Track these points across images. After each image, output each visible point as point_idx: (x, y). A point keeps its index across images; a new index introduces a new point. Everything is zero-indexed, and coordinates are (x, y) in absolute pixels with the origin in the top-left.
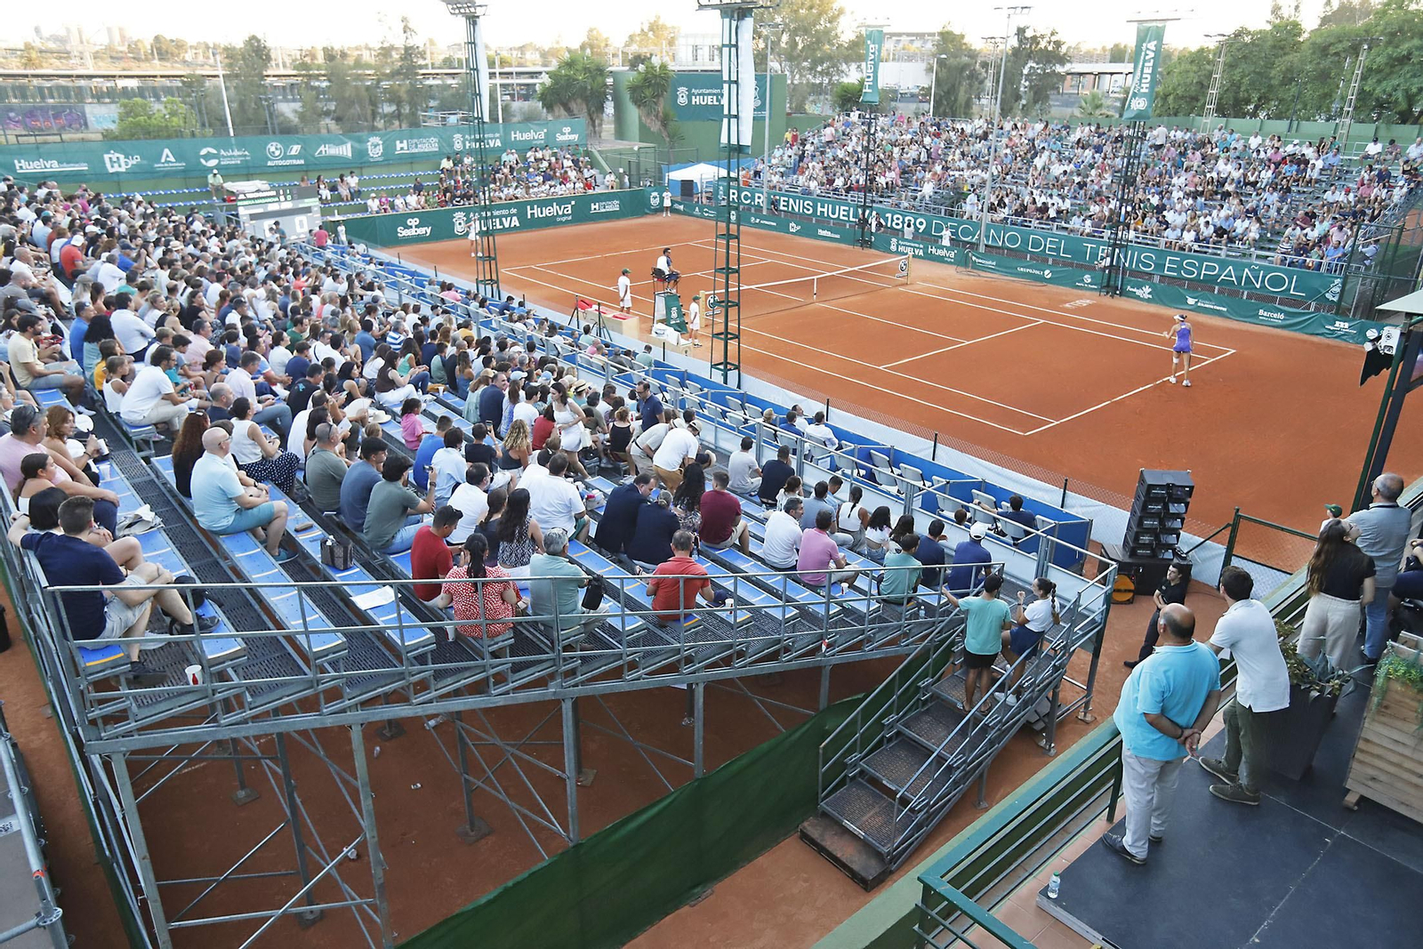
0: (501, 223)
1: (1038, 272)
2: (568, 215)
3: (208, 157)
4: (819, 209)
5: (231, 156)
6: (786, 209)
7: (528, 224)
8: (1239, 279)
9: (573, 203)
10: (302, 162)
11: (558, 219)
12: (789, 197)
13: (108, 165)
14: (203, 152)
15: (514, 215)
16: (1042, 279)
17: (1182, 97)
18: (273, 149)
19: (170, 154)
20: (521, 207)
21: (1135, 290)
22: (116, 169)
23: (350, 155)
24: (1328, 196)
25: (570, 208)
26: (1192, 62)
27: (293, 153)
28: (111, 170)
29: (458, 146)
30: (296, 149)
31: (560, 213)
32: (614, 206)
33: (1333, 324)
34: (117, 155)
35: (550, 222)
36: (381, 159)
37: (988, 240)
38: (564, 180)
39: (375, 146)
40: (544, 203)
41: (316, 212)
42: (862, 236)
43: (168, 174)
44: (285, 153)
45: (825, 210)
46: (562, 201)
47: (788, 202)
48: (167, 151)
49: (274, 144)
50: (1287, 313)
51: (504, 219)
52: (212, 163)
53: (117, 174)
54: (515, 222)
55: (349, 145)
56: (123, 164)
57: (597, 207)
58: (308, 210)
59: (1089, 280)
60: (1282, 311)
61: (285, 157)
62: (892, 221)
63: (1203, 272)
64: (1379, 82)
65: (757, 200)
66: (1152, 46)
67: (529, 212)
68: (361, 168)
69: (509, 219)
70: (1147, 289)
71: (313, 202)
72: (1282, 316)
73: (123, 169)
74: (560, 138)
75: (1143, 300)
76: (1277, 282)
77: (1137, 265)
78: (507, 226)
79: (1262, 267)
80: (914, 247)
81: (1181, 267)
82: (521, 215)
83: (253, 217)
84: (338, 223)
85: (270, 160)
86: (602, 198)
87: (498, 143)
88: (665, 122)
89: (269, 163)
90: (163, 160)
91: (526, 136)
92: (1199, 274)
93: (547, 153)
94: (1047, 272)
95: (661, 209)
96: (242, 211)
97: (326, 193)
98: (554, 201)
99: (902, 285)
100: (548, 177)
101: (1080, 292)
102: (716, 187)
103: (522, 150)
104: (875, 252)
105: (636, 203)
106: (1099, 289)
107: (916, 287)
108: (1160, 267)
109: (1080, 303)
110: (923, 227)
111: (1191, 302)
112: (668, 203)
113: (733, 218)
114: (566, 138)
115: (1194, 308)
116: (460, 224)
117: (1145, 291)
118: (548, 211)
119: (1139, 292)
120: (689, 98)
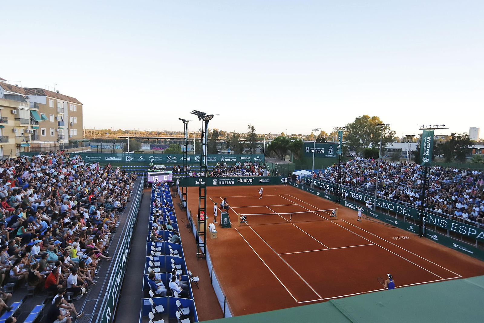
0: (228, 183)
1: (392, 221)
2: (251, 182)
3: (151, 158)
4: (331, 188)
5: (157, 159)
6: (322, 187)
7: (237, 184)
9: (253, 179)
10: (176, 161)
11: (248, 183)
12: (323, 183)
13: (127, 159)
15: (233, 181)
16: (394, 225)
18: (169, 157)
20: (236, 179)
21: (431, 236)
22: (128, 160)
23: (190, 160)
25: (252, 180)
27: (174, 159)
28: (127, 160)
29: (222, 160)
30: (175, 158)
31: (248, 181)
32: (268, 181)
34: (129, 157)
35: (245, 184)
36: (199, 162)
37: (382, 206)
38: (254, 172)
39: (197, 158)
40: (243, 178)
41: (171, 175)
43: (141, 162)
44: (172, 158)
45: (333, 188)
46: (249, 178)
47: (323, 184)
48: (141, 156)
51: (229, 182)
52: (152, 160)
53: (128, 161)
54: (233, 183)
55: (190, 158)
56: (130, 159)
57: (261, 180)
58: (168, 174)
59: (412, 228)
61: (172, 160)
62: (352, 195)
63: (469, 232)
65: (315, 183)
66: (429, 138)
67: (238, 180)
68: (193, 164)
69: (231, 182)
70: (435, 236)
71: (170, 172)
73: (130, 160)
74: (256, 159)
78: (230, 184)
80: (352, 205)
81: (458, 229)
82: (235, 181)
83: (151, 175)
84: (178, 178)
85: (168, 160)
86: (264, 178)
87: (235, 160)
90: (140, 159)
91: (245, 158)
93: (251, 164)
94: (396, 222)
95: (284, 183)
96: (148, 173)
97: (179, 170)
98: (247, 177)
99: (333, 220)
100: (248, 171)
101: (408, 232)
102: (304, 178)
103: (242, 162)
104: (340, 205)
105: (275, 180)
106: (415, 233)
107: (338, 221)
108: (449, 226)
109: (403, 238)
110: (361, 198)
111: (455, 245)
112: (286, 181)
113: (303, 188)
114: (258, 159)
115: (457, 249)
116: (215, 182)
117: (435, 237)
118: (244, 181)
119: (432, 237)
120: (310, 150)
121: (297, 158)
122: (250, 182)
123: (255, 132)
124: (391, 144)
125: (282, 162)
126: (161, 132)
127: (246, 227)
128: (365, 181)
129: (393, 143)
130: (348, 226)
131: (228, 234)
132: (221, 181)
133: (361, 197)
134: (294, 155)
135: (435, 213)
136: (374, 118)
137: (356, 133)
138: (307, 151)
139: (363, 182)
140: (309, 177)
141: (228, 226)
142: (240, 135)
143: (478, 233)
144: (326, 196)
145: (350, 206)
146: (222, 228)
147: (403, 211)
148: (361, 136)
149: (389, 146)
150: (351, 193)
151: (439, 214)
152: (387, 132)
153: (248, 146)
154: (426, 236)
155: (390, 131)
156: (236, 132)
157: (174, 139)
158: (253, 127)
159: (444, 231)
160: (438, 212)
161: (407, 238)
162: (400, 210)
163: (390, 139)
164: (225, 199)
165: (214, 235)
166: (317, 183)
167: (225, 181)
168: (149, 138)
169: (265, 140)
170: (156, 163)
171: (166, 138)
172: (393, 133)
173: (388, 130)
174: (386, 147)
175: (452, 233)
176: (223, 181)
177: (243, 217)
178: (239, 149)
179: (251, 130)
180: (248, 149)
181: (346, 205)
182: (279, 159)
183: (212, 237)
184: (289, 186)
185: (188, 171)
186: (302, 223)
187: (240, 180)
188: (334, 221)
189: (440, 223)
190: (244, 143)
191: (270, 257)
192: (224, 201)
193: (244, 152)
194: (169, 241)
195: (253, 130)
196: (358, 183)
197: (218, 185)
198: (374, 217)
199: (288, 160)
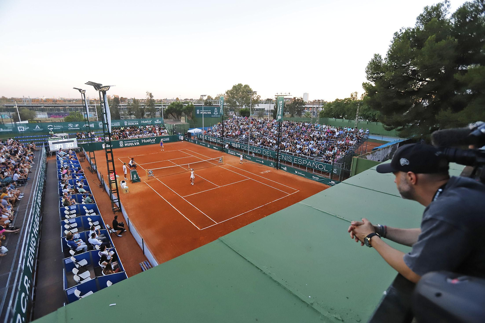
0: (134, 144)
1: (260, 161)
3: (50, 127)
4: (218, 141)
5: (57, 127)
7: (142, 144)
8: (312, 165)
9: (155, 139)
10: (79, 128)
11: (151, 143)
13: (19, 129)
14: (49, 126)
15: (138, 142)
16: (261, 163)
17: (326, 113)
18: (70, 125)
19: (38, 127)
20: (140, 140)
23: (93, 127)
24: (339, 143)
26: (327, 106)
28: (20, 131)
29: (126, 124)
30: (77, 125)
31: (152, 141)
32: (168, 139)
33: (331, 182)
38: (155, 133)
39: (100, 124)
40: (146, 139)
41: (75, 142)
42: (222, 149)
46: (152, 138)
47: (212, 139)
49: (70, 124)
50: (319, 177)
51: (135, 143)
52: (52, 129)
54: (138, 144)
55: (93, 124)
57: (163, 139)
58: (73, 141)
59: (272, 164)
60: (318, 177)
61: (74, 127)
64: (367, 112)
65: (205, 138)
66: (281, 102)
67: (142, 141)
68: (97, 130)
69: (136, 143)
71: (75, 139)
72: (318, 178)
73: (23, 131)
74: (156, 122)
75: (285, 171)
76: (321, 167)
77: (288, 160)
78: (136, 144)
79: (317, 163)
81: (298, 161)
82: (140, 142)
83: (53, 143)
85: (69, 128)
86: (164, 137)
87: (138, 124)
88: (192, 118)
89: (69, 129)
90: (36, 128)
91: (146, 122)
92: (302, 163)
93: (152, 126)
94: (263, 161)
96: (50, 142)
97: (84, 136)
98: (150, 138)
99: (221, 165)
100: (150, 132)
101: (270, 167)
102: (197, 134)
103: (144, 125)
104: (225, 153)
105: (174, 138)
106: (274, 167)
107: (224, 165)
108: (293, 160)
109: (267, 172)
110: (239, 147)
111: (296, 172)
112: (182, 139)
113: (197, 143)
114: (157, 122)
115: (297, 174)
116: (121, 144)
117: (285, 169)
118: (148, 141)
119: (284, 169)
120: (200, 113)
121: (190, 119)
122: (153, 142)
123: (153, 98)
124: (258, 105)
125: (178, 123)
126: (58, 99)
127: (153, 179)
128: (241, 134)
129: (259, 105)
130: (231, 168)
131: (138, 188)
132: (127, 143)
133: (239, 146)
134: (188, 116)
135: (285, 153)
136: (246, 86)
137: (233, 98)
138: (198, 113)
139: (240, 135)
140: (200, 134)
141: (138, 180)
142: (141, 101)
143: (308, 163)
144: (214, 148)
145: (232, 153)
146: (132, 183)
147: (267, 153)
148: (237, 100)
149: (256, 107)
150: (232, 143)
151: (288, 153)
152: (255, 96)
153: (148, 110)
154: (280, 168)
155: (257, 96)
156: (136, 99)
157: (74, 106)
158: (151, 94)
159: (290, 163)
160: (287, 151)
161: (269, 171)
162: (265, 153)
163: (257, 102)
164: (132, 159)
165: (126, 190)
166: (207, 138)
167: (130, 143)
168: (43, 106)
169: (162, 105)
170: (56, 131)
171: (65, 106)
172: (259, 97)
173: (255, 95)
174: (255, 108)
175: (294, 164)
176: (129, 143)
177: (150, 172)
178: (140, 114)
179: (149, 97)
180: (148, 113)
181: (229, 152)
182: (175, 121)
183: (125, 192)
184: (186, 142)
185: (93, 136)
186: (198, 170)
187: (144, 141)
188: (221, 166)
189: (288, 159)
190: (144, 108)
191: (175, 200)
192: (131, 161)
193: (145, 115)
194: (83, 203)
195: (151, 96)
196: (237, 136)
197: (124, 146)
198: (249, 159)
199: (183, 121)
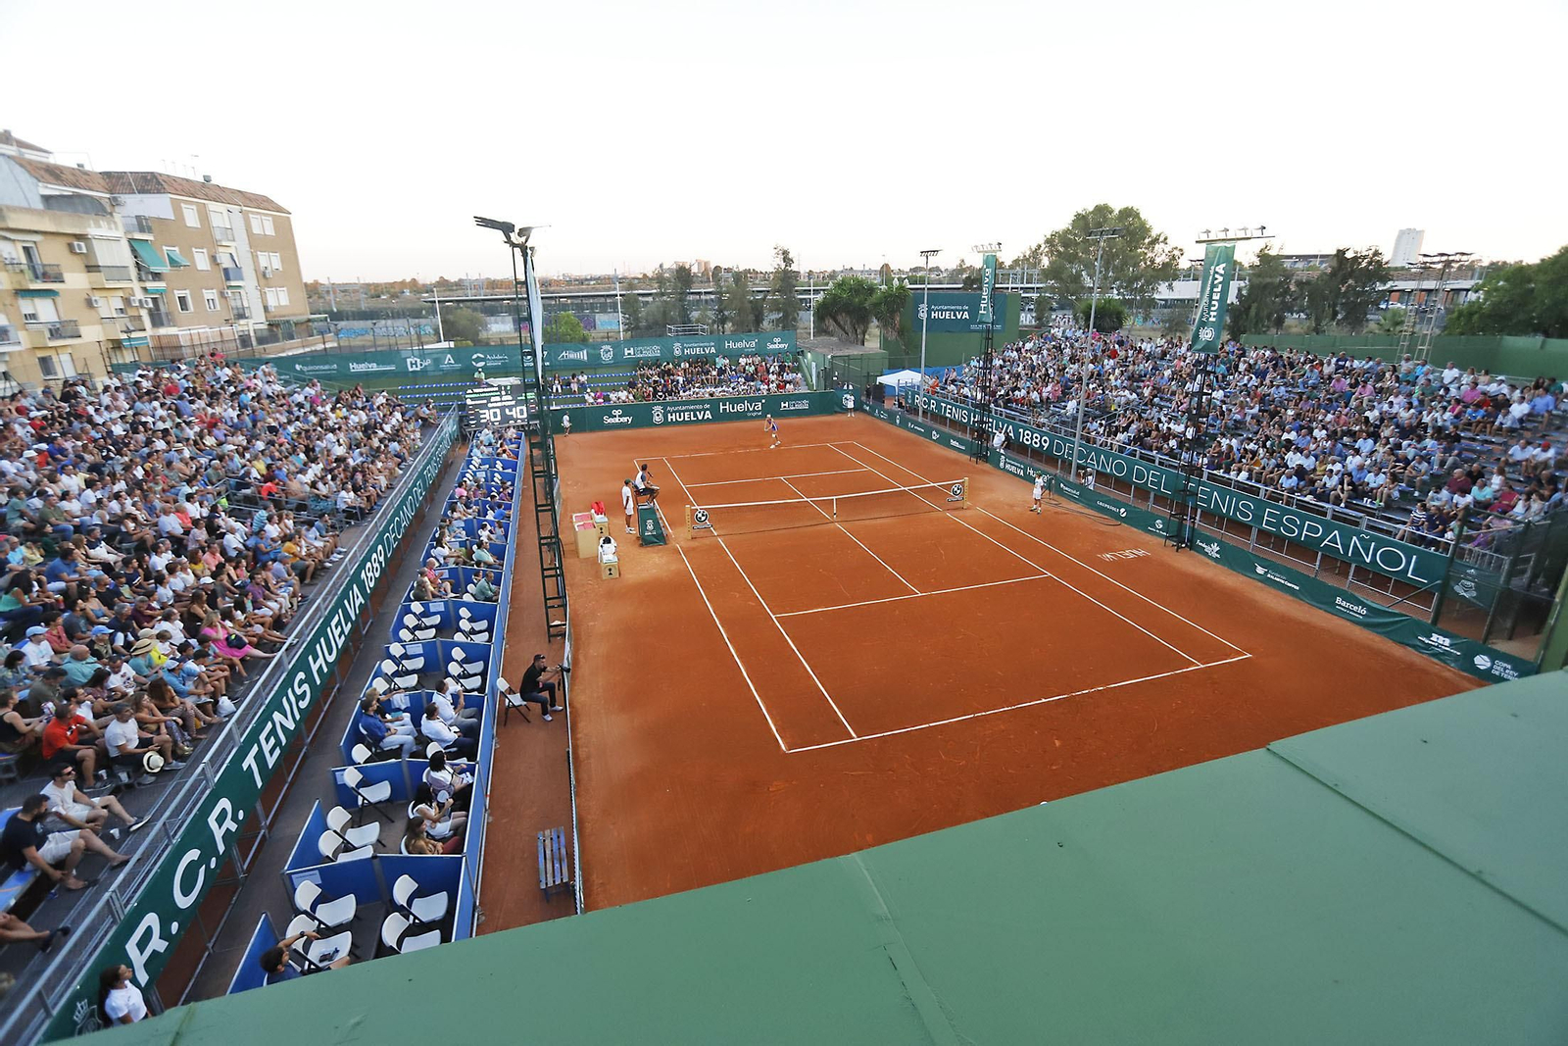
0: (695, 416)
1: (1115, 509)
2: (759, 411)
7: (719, 417)
9: (763, 401)
11: (749, 414)
15: (708, 410)
20: (714, 403)
21: (1204, 545)
23: (585, 359)
25: (760, 405)
26: (1506, 281)
29: (677, 352)
31: (751, 409)
32: (804, 405)
33: (1429, 637)
35: (741, 416)
36: (611, 362)
38: (763, 381)
39: (607, 353)
40: (734, 401)
46: (751, 400)
51: (697, 413)
52: (482, 364)
54: (708, 415)
55: (585, 351)
57: (787, 405)
59: (1161, 526)
65: (932, 406)
67: (721, 407)
69: (702, 413)
70: (1215, 547)
72: (1364, 611)
74: (771, 347)
75: (1211, 557)
78: (700, 418)
82: (714, 410)
86: (792, 398)
87: (713, 351)
91: (738, 345)
94: (1122, 510)
97: (557, 387)
98: (745, 398)
99: (957, 509)
100: (749, 379)
101: (1148, 537)
102: (910, 391)
103: (733, 356)
104: (988, 467)
105: (825, 403)
106: (1167, 538)
107: (968, 513)
108: (1258, 518)
109: (1129, 554)
110: (1046, 445)
111: (1260, 570)
113: (898, 421)
114: (776, 347)
115: (1264, 580)
116: (658, 415)
117: (1213, 549)
118: (739, 408)
119: (1207, 549)
120: (929, 313)
122: (754, 411)
123: (794, 267)
124: (1170, 287)
125: (855, 351)
127: (707, 541)
128: (1066, 394)
129: (1175, 283)
130: (990, 526)
131: (653, 564)
132: (675, 412)
133: (1045, 441)
135: (1228, 482)
136: (1128, 213)
137: (1073, 259)
139: (1060, 400)
140: (918, 389)
141: (660, 539)
143: (1327, 533)
144: (953, 443)
145: (1013, 469)
146: (641, 545)
147: (1150, 478)
148: (1089, 266)
149: (1163, 292)
150: (1021, 430)
151: (1240, 485)
152: (1160, 251)
153: (776, 307)
154: (1192, 546)
155: (1167, 249)
158: (786, 252)
159: (1243, 529)
160: (1239, 479)
161: (1141, 553)
162: (1140, 476)
163: (1168, 272)
166: (939, 407)
167: (684, 411)
172: (1176, 252)
173: (1162, 245)
174: (1156, 296)
175: (1263, 534)
176: (680, 412)
177: (700, 515)
178: (751, 317)
179: (781, 262)
180: (775, 316)
181: (1002, 464)
182: (845, 342)
183: (605, 575)
184: (861, 416)
186: (867, 522)
187: (727, 407)
188: (956, 513)
189: (1237, 508)
190: (764, 299)
191: (748, 626)
192: (640, 474)
193: (765, 323)
196: (1045, 403)
197: (666, 423)
198: (1070, 498)
199: (873, 343)
